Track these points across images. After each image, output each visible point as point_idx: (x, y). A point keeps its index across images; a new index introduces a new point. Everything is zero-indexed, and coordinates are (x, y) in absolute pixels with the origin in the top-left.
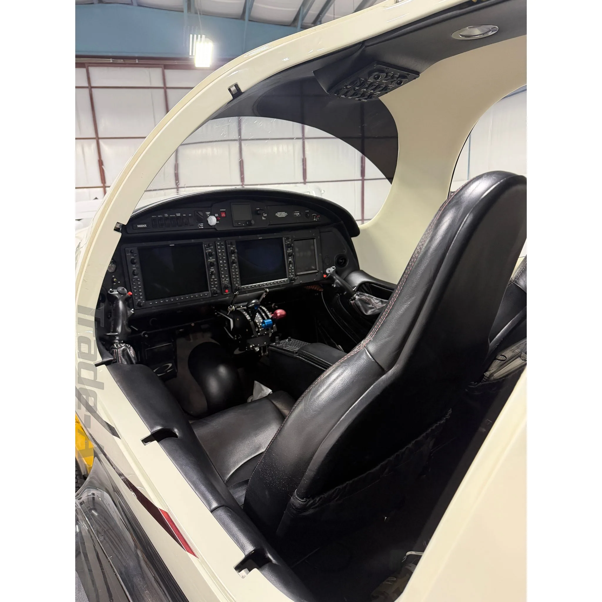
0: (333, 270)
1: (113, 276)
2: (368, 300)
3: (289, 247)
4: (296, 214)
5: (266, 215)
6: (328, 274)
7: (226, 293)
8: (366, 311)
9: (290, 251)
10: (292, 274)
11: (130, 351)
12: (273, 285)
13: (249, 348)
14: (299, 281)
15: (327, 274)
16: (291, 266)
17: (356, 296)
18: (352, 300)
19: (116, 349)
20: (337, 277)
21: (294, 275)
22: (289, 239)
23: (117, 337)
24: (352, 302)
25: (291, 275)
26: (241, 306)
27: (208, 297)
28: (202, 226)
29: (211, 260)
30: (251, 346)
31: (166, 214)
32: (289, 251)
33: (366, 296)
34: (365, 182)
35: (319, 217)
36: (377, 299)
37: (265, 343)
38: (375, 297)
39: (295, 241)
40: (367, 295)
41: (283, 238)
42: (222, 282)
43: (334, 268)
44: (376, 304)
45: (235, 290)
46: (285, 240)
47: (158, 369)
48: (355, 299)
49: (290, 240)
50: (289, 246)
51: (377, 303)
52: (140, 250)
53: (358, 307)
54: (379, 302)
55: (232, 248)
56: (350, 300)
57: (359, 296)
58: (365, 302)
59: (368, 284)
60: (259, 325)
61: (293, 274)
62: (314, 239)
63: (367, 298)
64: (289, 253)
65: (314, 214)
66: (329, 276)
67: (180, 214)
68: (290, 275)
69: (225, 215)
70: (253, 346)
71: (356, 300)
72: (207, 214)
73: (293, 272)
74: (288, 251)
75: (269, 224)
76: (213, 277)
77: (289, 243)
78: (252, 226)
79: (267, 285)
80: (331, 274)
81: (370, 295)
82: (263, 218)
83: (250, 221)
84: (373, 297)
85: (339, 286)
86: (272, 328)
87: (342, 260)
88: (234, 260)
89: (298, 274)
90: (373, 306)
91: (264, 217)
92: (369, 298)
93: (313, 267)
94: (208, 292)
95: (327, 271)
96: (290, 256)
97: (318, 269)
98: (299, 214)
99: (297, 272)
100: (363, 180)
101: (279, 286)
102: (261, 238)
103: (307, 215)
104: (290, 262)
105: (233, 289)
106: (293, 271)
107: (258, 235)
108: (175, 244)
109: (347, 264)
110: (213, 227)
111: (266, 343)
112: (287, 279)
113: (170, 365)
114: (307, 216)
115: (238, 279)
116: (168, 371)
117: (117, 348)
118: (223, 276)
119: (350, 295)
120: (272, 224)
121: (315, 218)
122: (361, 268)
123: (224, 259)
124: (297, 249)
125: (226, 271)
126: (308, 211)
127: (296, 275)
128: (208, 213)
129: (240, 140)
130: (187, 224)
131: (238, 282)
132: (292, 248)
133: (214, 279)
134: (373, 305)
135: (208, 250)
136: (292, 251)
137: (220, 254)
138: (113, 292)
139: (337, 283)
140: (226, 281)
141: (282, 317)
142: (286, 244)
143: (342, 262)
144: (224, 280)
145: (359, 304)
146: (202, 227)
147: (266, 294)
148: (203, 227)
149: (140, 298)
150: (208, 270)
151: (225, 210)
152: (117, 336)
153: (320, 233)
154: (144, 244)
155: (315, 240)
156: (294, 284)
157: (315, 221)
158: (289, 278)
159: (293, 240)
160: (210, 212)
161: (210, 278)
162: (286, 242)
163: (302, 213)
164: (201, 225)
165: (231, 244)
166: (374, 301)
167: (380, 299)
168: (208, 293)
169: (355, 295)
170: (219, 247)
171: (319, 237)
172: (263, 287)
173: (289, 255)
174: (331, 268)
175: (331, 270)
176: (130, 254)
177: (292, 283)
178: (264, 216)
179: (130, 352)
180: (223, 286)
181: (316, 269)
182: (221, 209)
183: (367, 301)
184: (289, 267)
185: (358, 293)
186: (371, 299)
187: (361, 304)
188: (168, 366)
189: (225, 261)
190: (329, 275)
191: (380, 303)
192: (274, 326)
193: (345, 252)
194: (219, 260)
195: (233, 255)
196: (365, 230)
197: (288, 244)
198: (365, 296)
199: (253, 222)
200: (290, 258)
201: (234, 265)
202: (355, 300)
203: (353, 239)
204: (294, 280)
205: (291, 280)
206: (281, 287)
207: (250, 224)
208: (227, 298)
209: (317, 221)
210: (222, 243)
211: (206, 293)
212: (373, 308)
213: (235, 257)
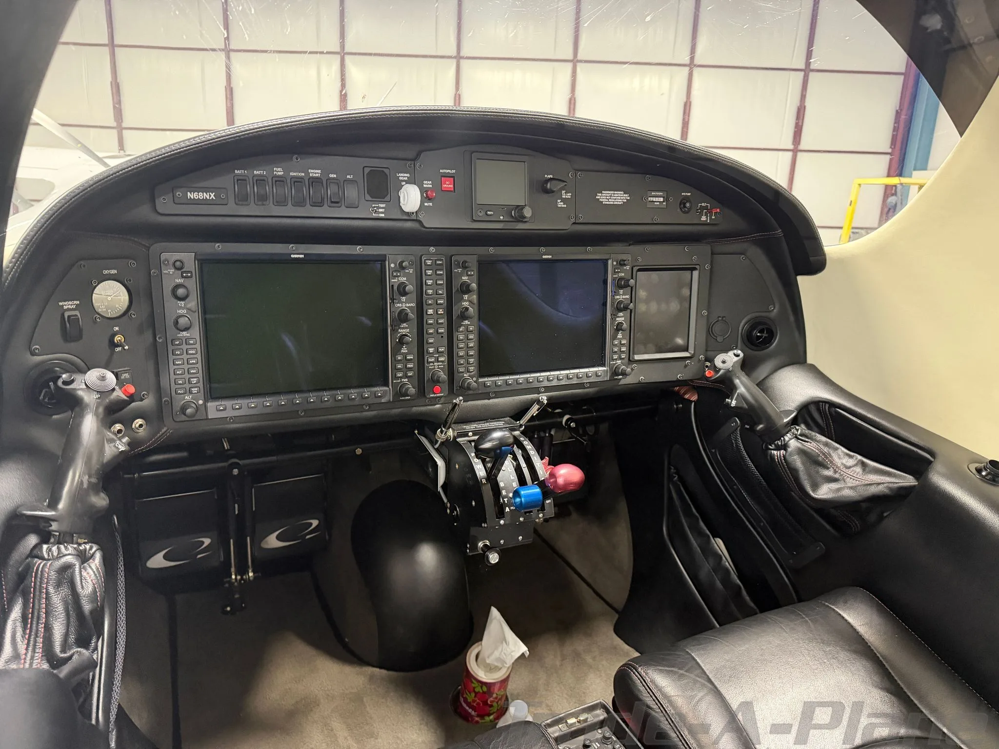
0: (736, 359)
1: (117, 329)
2: (824, 454)
3: (621, 287)
4: (654, 199)
5: (569, 196)
6: (720, 369)
7: (435, 394)
8: (815, 486)
9: (623, 296)
10: (621, 359)
11: (80, 572)
12: (563, 383)
13: (474, 547)
14: (635, 377)
15: (716, 370)
16: (620, 336)
17: (791, 439)
18: (778, 448)
19: (43, 559)
20: (745, 378)
21: (627, 360)
22: (625, 265)
23: (52, 523)
24: (775, 452)
25: (616, 359)
26: (470, 434)
27: (383, 401)
28: (380, 210)
29: (404, 305)
30: (481, 544)
31: (279, 169)
32: (621, 297)
33: (818, 443)
34: (799, 155)
35: (716, 213)
36: (851, 457)
37: (520, 538)
38: (843, 449)
39: (639, 270)
40: (824, 439)
41: (610, 262)
42: (426, 364)
43: (737, 356)
44: (844, 470)
45: (460, 387)
46: (614, 268)
47: (288, 528)
48: (785, 447)
49: (628, 268)
50: (622, 284)
51: (850, 467)
52: (203, 262)
53: (794, 472)
54: (854, 466)
55: (465, 278)
56: (770, 447)
57: (799, 439)
58: (815, 461)
59: (827, 406)
60: (506, 497)
61: (623, 359)
62: (692, 269)
63: (822, 447)
64: (620, 302)
65: (703, 204)
66: (721, 375)
67: (319, 171)
68: (613, 360)
69: (452, 186)
70: (485, 546)
71: (789, 450)
72: (401, 178)
73: (623, 352)
74: (618, 297)
75: (573, 220)
76: (404, 350)
77: (623, 274)
78: (526, 222)
79: (548, 380)
80: (728, 371)
81: (830, 441)
82: (561, 204)
83: (519, 208)
84: (837, 449)
85: (745, 406)
86: (543, 508)
87: (761, 331)
88: (467, 309)
89: (637, 357)
90: (837, 476)
91: (563, 200)
92: (826, 450)
93: (680, 341)
94: (386, 388)
95: (718, 362)
96: (620, 310)
97: (691, 350)
98: (661, 199)
99: (634, 354)
100: (795, 151)
101: (581, 386)
102: (550, 257)
103: (685, 204)
104: (619, 327)
105: (455, 385)
106: (623, 349)
107: (543, 249)
108: (305, 255)
109: (774, 344)
110: (414, 217)
111: (522, 539)
112: (605, 369)
113: (315, 523)
114: (685, 207)
115: (472, 360)
116: (308, 537)
117: (46, 556)
118: (431, 350)
119: (774, 434)
120: (581, 221)
121: (706, 215)
122: (810, 360)
123: (441, 304)
124: (642, 294)
125: (442, 337)
126: (689, 194)
127: (631, 361)
128: (403, 176)
129: (575, 61)
130: (337, 203)
131: (472, 369)
132: (629, 288)
133: (405, 355)
134: (835, 472)
135: (398, 276)
136: (628, 297)
137: (430, 292)
138: (72, 381)
139: (742, 397)
140: (437, 365)
141: (571, 487)
142: (614, 279)
143: (761, 337)
144: (433, 360)
145: (798, 462)
146: (382, 213)
147: (539, 409)
148: (383, 215)
149: (191, 392)
150: (393, 330)
151: (454, 171)
152: (54, 520)
153: (713, 254)
154: (219, 248)
155: (696, 274)
156: (622, 382)
157: (705, 224)
158: (611, 367)
159: (635, 269)
160: (408, 175)
161: (396, 351)
162: (615, 273)
163: (671, 199)
164: (379, 208)
165: (464, 265)
166: (840, 458)
167: (859, 457)
168: (386, 391)
169: (788, 435)
170: (429, 272)
171: (707, 267)
172: (536, 385)
173: (620, 308)
174: (731, 353)
175: (728, 360)
176: (172, 271)
177: (616, 379)
178: (564, 197)
179: (81, 576)
180: (428, 376)
181: (686, 349)
182: (442, 169)
183: (820, 459)
184: (614, 337)
185: (797, 430)
186: (831, 453)
187: (803, 463)
188: (311, 524)
189: (441, 312)
190: (721, 372)
191: (858, 469)
192: (548, 502)
193: (774, 311)
194: (425, 307)
195: (466, 297)
196: (842, 261)
197: (621, 279)
198: (816, 441)
199: (528, 212)
200: (621, 314)
201: (466, 322)
202: (785, 450)
203: (803, 281)
204: (624, 374)
205: (615, 372)
206: (585, 388)
207: (521, 219)
208: (438, 406)
209: (708, 224)
210: (439, 262)
211: (379, 390)
212: (835, 480)
213: (470, 302)
